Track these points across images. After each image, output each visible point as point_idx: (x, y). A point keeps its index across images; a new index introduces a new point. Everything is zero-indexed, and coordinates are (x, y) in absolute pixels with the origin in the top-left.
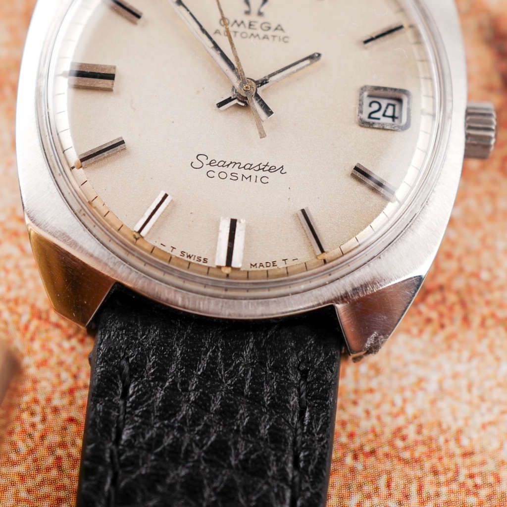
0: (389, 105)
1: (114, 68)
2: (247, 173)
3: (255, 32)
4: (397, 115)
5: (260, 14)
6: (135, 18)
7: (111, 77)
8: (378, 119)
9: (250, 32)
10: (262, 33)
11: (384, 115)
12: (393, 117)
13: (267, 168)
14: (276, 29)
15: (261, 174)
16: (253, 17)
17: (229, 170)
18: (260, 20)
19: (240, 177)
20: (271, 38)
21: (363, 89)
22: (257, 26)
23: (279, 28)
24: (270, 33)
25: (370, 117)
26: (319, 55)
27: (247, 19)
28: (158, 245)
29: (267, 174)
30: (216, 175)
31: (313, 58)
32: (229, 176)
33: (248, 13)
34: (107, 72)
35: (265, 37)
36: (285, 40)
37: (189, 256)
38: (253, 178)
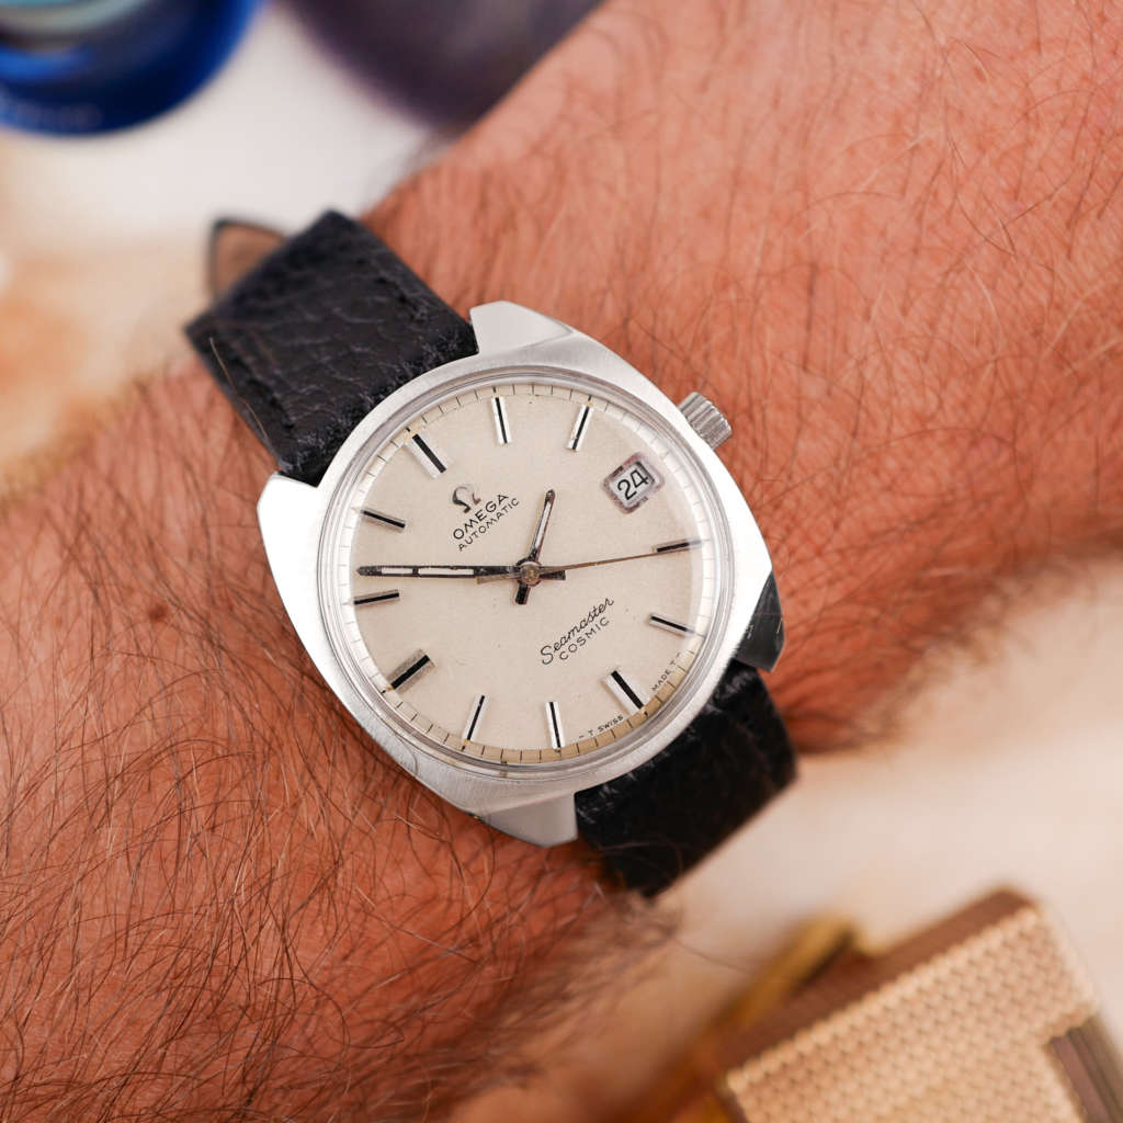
0: (632, 474)
1: (421, 651)
2: (588, 629)
3: (488, 519)
4: (644, 477)
5: (477, 502)
6: (396, 599)
7: (425, 660)
8: (635, 493)
9: (483, 523)
10: (493, 515)
11: (636, 486)
12: (644, 481)
13: (597, 612)
14: (500, 501)
15: (597, 619)
16: (475, 509)
17: (573, 640)
18: (482, 506)
19: (585, 637)
20: (504, 512)
21: (606, 485)
22: (485, 513)
23: (501, 498)
24: (499, 509)
25: (628, 498)
26: (551, 491)
27: (471, 515)
28: (578, 740)
29: (601, 616)
30: (568, 653)
31: (550, 498)
32: (578, 644)
33: (468, 509)
34: (418, 659)
35: (499, 515)
36: (514, 503)
37: (607, 726)
38: (595, 628)
